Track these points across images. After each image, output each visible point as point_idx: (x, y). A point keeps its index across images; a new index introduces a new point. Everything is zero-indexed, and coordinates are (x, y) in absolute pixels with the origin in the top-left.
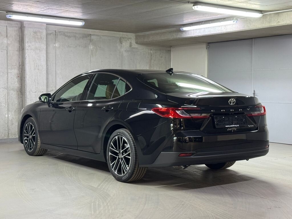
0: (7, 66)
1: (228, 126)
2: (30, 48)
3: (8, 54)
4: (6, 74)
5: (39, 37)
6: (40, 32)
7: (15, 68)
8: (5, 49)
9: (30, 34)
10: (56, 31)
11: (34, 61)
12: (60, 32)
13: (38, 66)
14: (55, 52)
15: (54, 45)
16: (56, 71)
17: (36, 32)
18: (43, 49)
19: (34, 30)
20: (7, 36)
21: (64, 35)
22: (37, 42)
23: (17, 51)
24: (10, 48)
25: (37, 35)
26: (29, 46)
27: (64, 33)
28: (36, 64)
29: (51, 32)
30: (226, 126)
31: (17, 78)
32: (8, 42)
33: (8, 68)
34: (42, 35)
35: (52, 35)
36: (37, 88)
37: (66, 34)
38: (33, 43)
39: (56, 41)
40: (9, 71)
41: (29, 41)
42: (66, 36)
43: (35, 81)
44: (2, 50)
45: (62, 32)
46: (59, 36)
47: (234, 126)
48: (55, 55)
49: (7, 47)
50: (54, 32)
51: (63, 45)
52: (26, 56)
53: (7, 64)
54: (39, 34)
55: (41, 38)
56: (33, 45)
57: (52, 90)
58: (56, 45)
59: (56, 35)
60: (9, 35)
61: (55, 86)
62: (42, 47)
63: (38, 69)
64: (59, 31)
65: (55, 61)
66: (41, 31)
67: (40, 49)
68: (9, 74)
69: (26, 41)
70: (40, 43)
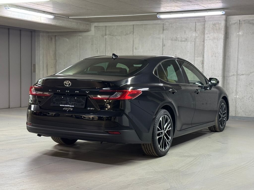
0: (194, 54)
1: (62, 105)
2: (208, 38)
3: (196, 45)
4: (194, 61)
5: (218, 28)
6: (218, 23)
7: (201, 56)
8: (194, 41)
9: (210, 26)
10: (240, 21)
11: (211, 49)
12: (244, 21)
13: (215, 53)
14: (238, 40)
15: (238, 33)
16: (238, 58)
17: (215, 24)
18: (221, 38)
19: (214, 23)
20: (195, 30)
21: (248, 23)
22: (215, 33)
23: (203, 42)
24: (197, 40)
25: (216, 27)
26: (208, 37)
27: (249, 21)
28: (214, 52)
29: (235, 22)
30: (60, 105)
31: (202, 65)
32: (196, 35)
33: (195, 56)
34: (220, 26)
35: (236, 24)
36: (213, 73)
37: (251, 21)
38: (212, 34)
39: (240, 30)
40: (196, 59)
41: (208, 33)
42: (251, 24)
43: (211, 67)
44: (191, 42)
45: (247, 20)
46: (243, 24)
47: (68, 106)
48: (238, 43)
49: (195, 39)
50: (239, 22)
51: (247, 33)
52: (205, 46)
53: (195, 53)
54: (217, 26)
55: (220, 29)
56: (211, 36)
57: (233, 75)
58: (240, 33)
59: (240, 24)
60: (197, 29)
61: (237, 71)
62: (220, 36)
63: (215, 56)
64: (244, 19)
65: (238, 48)
66: (220, 22)
67: (217, 39)
68: (195, 61)
69: (206, 33)
70: (218, 33)
